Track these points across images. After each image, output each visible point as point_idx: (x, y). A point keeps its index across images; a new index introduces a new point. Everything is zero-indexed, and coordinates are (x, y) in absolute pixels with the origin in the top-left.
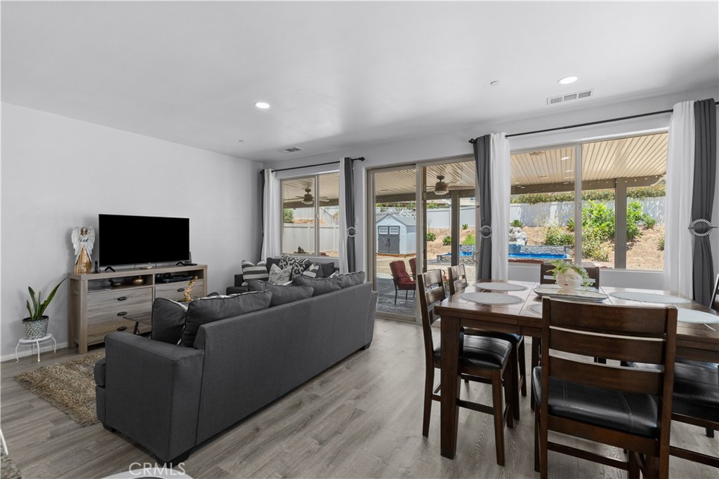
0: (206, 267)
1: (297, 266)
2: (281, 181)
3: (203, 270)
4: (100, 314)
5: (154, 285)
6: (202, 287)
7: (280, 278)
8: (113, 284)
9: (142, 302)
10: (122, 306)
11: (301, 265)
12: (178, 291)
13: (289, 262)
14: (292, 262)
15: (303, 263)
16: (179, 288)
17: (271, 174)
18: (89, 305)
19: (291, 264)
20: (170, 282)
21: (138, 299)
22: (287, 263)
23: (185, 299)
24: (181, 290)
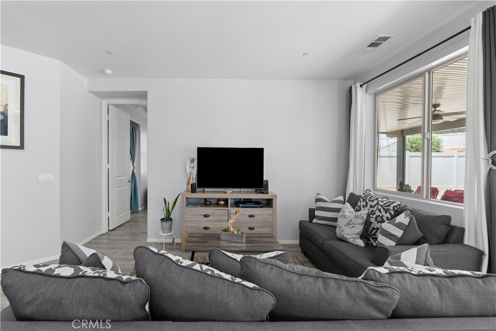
0: (276, 196)
1: (380, 211)
2: (376, 95)
3: (272, 199)
4: (193, 225)
5: (229, 208)
6: (271, 216)
7: (348, 224)
8: (206, 203)
9: (220, 221)
10: (206, 222)
11: (386, 211)
12: (249, 216)
13: (370, 203)
14: (373, 204)
15: (391, 207)
16: (250, 214)
17: (359, 90)
18: (186, 216)
19: (371, 206)
20: (242, 207)
21: (218, 218)
22: (367, 203)
23: (228, 228)
24: (251, 216)
